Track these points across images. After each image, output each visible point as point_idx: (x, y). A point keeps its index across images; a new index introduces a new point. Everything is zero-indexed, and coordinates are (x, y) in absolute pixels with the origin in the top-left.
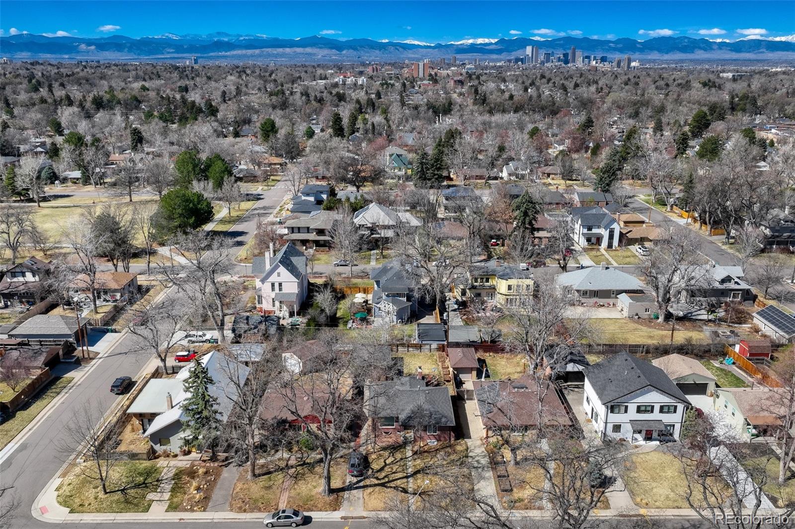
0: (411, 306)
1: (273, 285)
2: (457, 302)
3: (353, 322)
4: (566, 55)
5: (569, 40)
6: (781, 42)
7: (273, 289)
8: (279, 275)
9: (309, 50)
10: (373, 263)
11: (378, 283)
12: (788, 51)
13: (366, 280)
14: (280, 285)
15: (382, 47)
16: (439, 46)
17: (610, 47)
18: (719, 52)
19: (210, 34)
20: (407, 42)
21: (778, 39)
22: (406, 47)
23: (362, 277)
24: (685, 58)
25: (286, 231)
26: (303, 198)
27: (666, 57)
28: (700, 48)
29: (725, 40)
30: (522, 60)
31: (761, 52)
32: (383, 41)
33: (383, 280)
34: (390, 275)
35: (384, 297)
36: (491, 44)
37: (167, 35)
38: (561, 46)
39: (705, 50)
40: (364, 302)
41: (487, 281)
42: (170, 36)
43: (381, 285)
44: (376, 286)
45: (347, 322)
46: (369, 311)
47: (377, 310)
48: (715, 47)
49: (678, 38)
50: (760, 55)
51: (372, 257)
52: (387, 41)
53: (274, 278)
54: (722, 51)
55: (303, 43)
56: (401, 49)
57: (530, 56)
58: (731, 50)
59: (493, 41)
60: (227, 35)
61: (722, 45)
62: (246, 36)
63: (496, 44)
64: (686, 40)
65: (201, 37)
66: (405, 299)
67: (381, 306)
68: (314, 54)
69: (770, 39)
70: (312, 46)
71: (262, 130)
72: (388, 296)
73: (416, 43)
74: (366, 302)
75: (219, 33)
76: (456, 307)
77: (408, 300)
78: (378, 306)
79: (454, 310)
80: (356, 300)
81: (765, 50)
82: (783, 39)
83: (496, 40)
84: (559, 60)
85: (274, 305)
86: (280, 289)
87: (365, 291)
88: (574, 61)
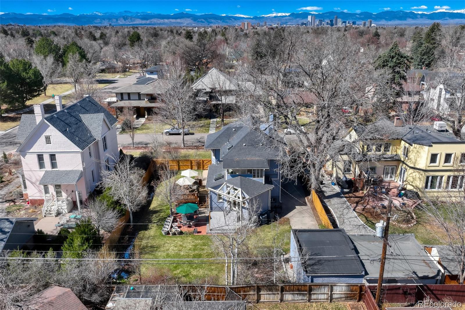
0: (273, 191)
1: (40, 157)
2: (339, 182)
3: (175, 221)
4: (331, 21)
5: (332, 13)
6: (458, 13)
7: (41, 165)
8: (48, 140)
9: (179, 20)
10: (212, 131)
11: (217, 153)
12: (462, 18)
13: (201, 152)
14: (53, 157)
15: (222, 18)
16: (255, 18)
17: (356, 17)
18: (421, 19)
19: (120, 12)
20: (237, 15)
21: (455, 12)
22: (236, 19)
23: (197, 148)
24: (401, 23)
25: (114, 99)
26: (148, 76)
27: (390, 23)
28: (410, 17)
29: (424, 13)
30: (305, 24)
31: (446, 19)
32: (223, 15)
33: (224, 150)
34: (235, 140)
35: (227, 176)
36: (286, 16)
37: (95, 13)
38: (327, 17)
39: (413, 18)
40: (195, 183)
41: (387, 149)
42: (97, 13)
43: (222, 156)
44: (213, 158)
45: (164, 219)
46: (202, 199)
47: (215, 198)
48: (419, 16)
49: (396, 12)
50: (446, 21)
51: (211, 125)
52: (225, 15)
53: (40, 146)
54: (423, 19)
55: (176, 17)
56: (233, 20)
57: (310, 21)
58: (428, 18)
59: (287, 14)
60: (130, 12)
61: (422, 15)
62: (142, 13)
63: (289, 16)
64: (401, 13)
65: (115, 14)
66: (262, 180)
67: (223, 192)
68: (182, 23)
69: (451, 11)
70: (180, 18)
71: (130, 41)
72: (233, 174)
73: (242, 16)
74: (199, 183)
75: (125, 11)
76: (337, 189)
77: (268, 181)
78: (217, 191)
79: (337, 195)
80: (181, 182)
81: (448, 18)
82: (459, 11)
83: (289, 14)
84: (328, 24)
85: (47, 191)
86: (54, 165)
87: (200, 166)
88: (336, 24)
